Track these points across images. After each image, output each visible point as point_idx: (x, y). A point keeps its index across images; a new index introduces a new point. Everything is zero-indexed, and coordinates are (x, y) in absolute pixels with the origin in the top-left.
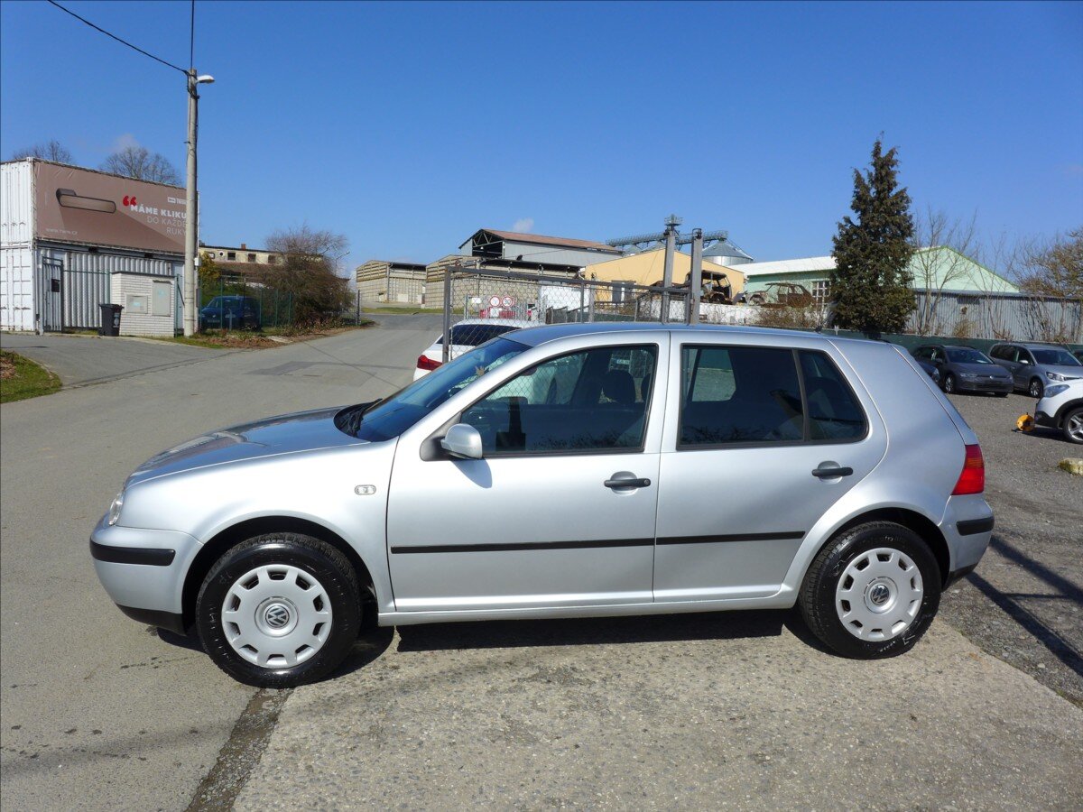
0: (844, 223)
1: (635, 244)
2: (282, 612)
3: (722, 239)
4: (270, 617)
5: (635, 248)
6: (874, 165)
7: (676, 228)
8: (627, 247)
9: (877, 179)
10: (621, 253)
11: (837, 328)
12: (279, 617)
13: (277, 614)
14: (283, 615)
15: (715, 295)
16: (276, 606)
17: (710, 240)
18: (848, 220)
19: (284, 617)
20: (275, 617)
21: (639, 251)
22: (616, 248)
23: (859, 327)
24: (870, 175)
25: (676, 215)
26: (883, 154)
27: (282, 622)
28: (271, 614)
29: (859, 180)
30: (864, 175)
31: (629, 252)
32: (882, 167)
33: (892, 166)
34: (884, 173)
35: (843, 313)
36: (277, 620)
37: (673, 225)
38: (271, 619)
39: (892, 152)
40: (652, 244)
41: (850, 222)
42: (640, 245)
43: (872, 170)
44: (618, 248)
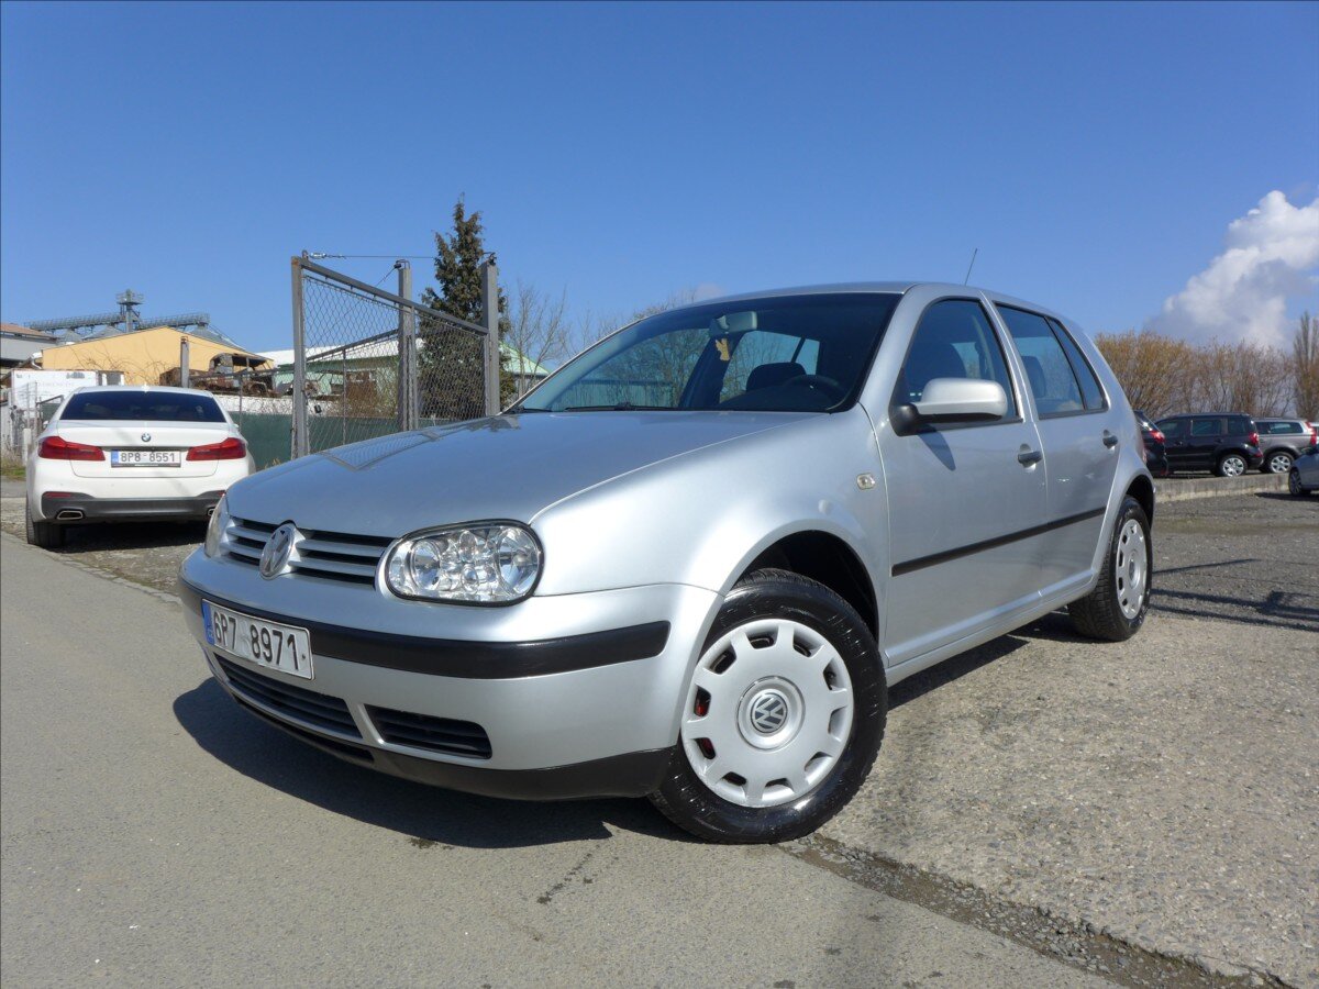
0: (427, 295)
1: (73, 329)
2: (776, 703)
3: (203, 324)
4: (758, 715)
5: (72, 333)
6: (458, 229)
7: (134, 307)
8: (58, 333)
9: (461, 246)
10: (53, 340)
11: (433, 417)
12: (773, 713)
13: (769, 708)
14: (777, 709)
15: (254, 386)
16: (763, 694)
17: (186, 325)
18: (431, 292)
19: (780, 712)
20: (766, 714)
21: (80, 338)
22: (43, 333)
23: (457, 415)
24: (453, 241)
25: (133, 291)
26: (466, 218)
27: (777, 721)
28: (760, 710)
29: (443, 249)
30: (447, 241)
31: (64, 339)
32: (467, 233)
33: (476, 233)
34: (469, 240)
35: (439, 399)
36: (770, 719)
37: (129, 304)
38: (761, 720)
39: (475, 217)
40: (99, 329)
41: (434, 294)
42: (81, 330)
43: (455, 234)
44: (48, 334)
